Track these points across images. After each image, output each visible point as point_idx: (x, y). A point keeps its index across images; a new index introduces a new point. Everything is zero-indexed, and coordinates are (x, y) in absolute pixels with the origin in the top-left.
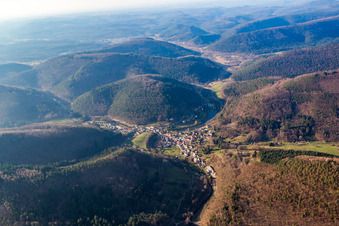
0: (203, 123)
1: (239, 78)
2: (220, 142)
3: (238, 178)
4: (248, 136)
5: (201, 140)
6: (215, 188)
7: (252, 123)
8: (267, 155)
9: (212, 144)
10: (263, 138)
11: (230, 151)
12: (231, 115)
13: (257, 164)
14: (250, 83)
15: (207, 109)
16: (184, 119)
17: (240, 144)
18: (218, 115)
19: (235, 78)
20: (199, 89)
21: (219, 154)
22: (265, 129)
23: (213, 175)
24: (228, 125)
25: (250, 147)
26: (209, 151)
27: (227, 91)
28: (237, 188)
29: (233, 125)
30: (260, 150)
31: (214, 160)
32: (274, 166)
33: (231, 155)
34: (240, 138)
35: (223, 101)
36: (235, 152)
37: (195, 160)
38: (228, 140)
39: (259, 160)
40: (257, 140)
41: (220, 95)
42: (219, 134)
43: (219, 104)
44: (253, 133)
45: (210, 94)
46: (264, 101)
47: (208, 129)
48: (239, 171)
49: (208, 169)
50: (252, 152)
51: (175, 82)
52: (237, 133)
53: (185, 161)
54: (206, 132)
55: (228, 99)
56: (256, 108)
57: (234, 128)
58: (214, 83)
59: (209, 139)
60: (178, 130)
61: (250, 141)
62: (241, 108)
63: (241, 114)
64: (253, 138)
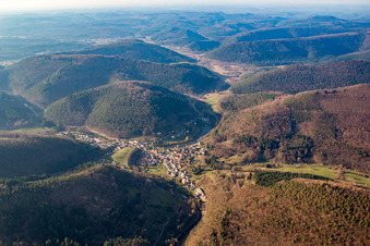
0: (195, 139)
1: (238, 91)
2: (212, 162)
3: (230, 201)
4: (244, 156)
5: (192, 159)
6: (204, 213)
7: (249, 141)
8: (263, 177)
9: (203, 163)
10: (260, 159)
11: (223, 172)
12: (227, 131)
13: (252, 186)
14: (250, 97)
15: (200, 124)
16: (174, 134)
17: (235, 164)
18: (213, 131)
19: (234, 91)
20: (193, 100)
21: (211, 175)
22: (263, 149)
23: (203, 198)
24: (223, 143)
25: (246, 168)
26: (199, 171)
27: (224, 105)
28: (228, 213)
29: (228, 143)
30: (256, 171)
31: (205, 181)
32: (270, 189)
33: (224, 176)
34: (235, 158)
35: (219, 116)
36: (229, 174)
37: (183, 181)
38: (222, 159)
39: (254, 183)
40: (254, 161)
41: (216, 109)
42: (212, 152)
43: (214, 119)
44: (250, 153)
45: (205, 107)
46: (263, 118)
47: (200, 147)
48: (231, 194)
49: (198, 191)
50: (247, 174)
51: (166, 91)
52: (232, 153)
53: (172, 182)
54: (198, 150)
55: (225, 114)
56: (255, 125)
57: (229, 146)
58: (210, 95)
59: (200, 158)
60: (166, 146)
61: (246, 162)
62: (239, 124)
63: (238, 131)
64: (250, 158)
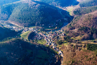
1: (83, 5)
2: (67, 39)
3: (74, 57)
4: (83, 36)
5: (58, 37)
6: (62, 62)
7: (86, 29)
8: (91, 46)
9: (63, 39)
10: (91, 38)
11: (72, 43)
12: (75, 25)
13: (85, 51)
14: (88, 8)
15: (63, 21)
16: (50, 25)
17: (78, 40)
18: (69, 24)
20: (61, 10)
21: (66, 45)
22: (92, 33)
23: (62, 55)
24: (73, 30)
25: (83, 42)
26: (61, 43)
27: (75, 12)
28: (73, 62)
29: (76, 30)
30: (88, 44)
31: (63, 48)
32: (93, 52)
33: (72, 46)
34: (79, 38)
35: (72, 17)
36: (75, 44)
37: (53, 47)
38: (72, 38)
39: (86, 49)
40: (87, 39)
41: (71, 14)
42: (68, 34)
43: (70, 19)
44: (86, 35)
45: (66, 13)
48: (75, 54)
49: (60, 52)
50: (84, 45)
52: (77, 35)
53: (48, 47)
54: (61, 33)
55: (75, 16)
56: (89, 22)
57: (76, 32)
58: (69, 7)
59: (62, 37)
60: (46, 31)
61: (84, 39)
62: (81, 22)
63: (81, 25)
64: (86, 38)
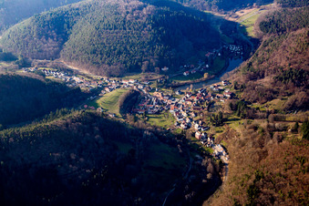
2: (241, 108)
3: (262, 162)
4: (290, 100)
5: (211, 105)
6: (225, 179)
9: (227, 110)
11: (255, 122)
12: (265, 64)
13: (297, 142)
16: (187, 69)
17: (276, 111)
18: (245, 63)
19: (284, 3)
20: (219, 20)
21: (237, 127)
23: (225, 159)
24: (258, 81)
25: (291, 117)
26: (221, 121)
27: (265, 25)
28: (258, 177)
29: (267, 81)
31: (228, 135)
33: (256, 128)
34: (276, 103)
35: (256, 42)
36: (263, 124)
37: (197, 134)
38: (256, 105)
39: (300, 137)
40: (305, 107)
41: (252, 32)
42: (241, 95)
43: (249, 47)
44: (300, 95)
45: (236, 30)
47: (224, 89)
48: (265, 153)
49: (218, 149)
50: (292, 125)
51: (177, 7)
52: (272, 94)
53: (182, 136)
54: (221, 91)
55: (265, 38)
57: (267, 86)
58: (246, 11)
59: (223, 103)
60: (175, 87)
61: (293, 108)
63: (283, 63)
64: (299, 103)
